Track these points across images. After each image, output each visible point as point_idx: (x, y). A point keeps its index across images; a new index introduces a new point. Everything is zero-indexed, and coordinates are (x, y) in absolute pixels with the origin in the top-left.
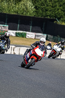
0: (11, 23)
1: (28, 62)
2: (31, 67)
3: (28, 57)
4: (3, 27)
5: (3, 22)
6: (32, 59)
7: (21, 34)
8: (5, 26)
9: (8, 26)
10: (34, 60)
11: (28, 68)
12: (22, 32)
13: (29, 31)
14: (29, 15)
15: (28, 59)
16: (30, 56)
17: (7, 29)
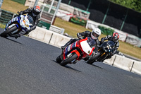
0: (95, 11)
1: (66, 57)
2: (68, 65)
3: (69, 49)
4: (83, 13)
5: (83, 6)
6: (74, 53)
7: (106, 29)
8: (85, 12)
9: (89, 13)
10: (75, 56)
11: (64, 65)
12: (107, 27)
13: (119, 29)
14: (124, 5)
15: (68, 53)
16: (72, 49)
17: (87, 18)
